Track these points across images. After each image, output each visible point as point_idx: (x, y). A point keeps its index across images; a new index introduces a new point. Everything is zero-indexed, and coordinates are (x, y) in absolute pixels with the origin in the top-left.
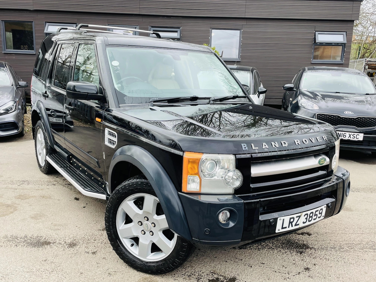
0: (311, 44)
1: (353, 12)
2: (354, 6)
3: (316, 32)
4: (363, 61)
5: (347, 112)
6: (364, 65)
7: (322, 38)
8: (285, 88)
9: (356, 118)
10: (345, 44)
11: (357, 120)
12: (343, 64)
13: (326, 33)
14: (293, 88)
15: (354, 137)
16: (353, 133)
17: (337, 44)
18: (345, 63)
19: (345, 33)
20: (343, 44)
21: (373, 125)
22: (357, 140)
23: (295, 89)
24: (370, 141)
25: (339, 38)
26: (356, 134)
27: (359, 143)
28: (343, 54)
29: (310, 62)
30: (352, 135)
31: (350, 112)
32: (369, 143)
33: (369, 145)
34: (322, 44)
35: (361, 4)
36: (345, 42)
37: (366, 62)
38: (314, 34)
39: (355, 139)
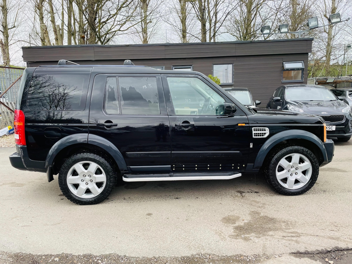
0: (281, 70)
1: (307, 48)
2: (307, 43)
3: (283, 62)
4: (314, 79)
5: (323, 113)
6: (315, 82)
7: (288, 66)
8: (274, 100)
9: (330, 116)
10: (303, 69)
11: (330, 117)
12: (303, 82)
13: (290, 62)
14: (280, 100)
15: (329, 129)
16: (328, 126)
17: (298, 69)
18: (305, 81)
19: (303, 61)
20: (302, 69)
21: (341, 120)
22: (331, 130)
23: (282, 100)
24: (339, 130)
25: (299, 65)
26: (331, 126)
27: (333, 132)
28: (302, 76)
29: (281, 82)
30: (328, 127)
31: (325, 113)
32: (339, 132)
33: (339, 133)
34: (288, 70)
35: (312, 42)
36: (304, 67)
37: (316, 80)
38: (282, 64)
39: (330, 130)
